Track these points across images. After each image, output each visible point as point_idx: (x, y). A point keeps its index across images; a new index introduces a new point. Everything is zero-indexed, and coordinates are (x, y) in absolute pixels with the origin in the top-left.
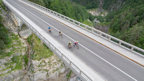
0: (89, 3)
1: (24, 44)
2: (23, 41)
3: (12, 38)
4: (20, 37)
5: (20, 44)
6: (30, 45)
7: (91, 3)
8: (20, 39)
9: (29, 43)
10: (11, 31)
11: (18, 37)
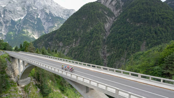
0: (93, 61)
1: (20, 92)
2: (20, 89)
3: (11, 85)
4: (18, 85)
5: (16, 91)
6: (26, 93)
7: (95, 61)
8: (18, 87)
9: (26, 92)
10: (11, 79)
11: (17, 84)
